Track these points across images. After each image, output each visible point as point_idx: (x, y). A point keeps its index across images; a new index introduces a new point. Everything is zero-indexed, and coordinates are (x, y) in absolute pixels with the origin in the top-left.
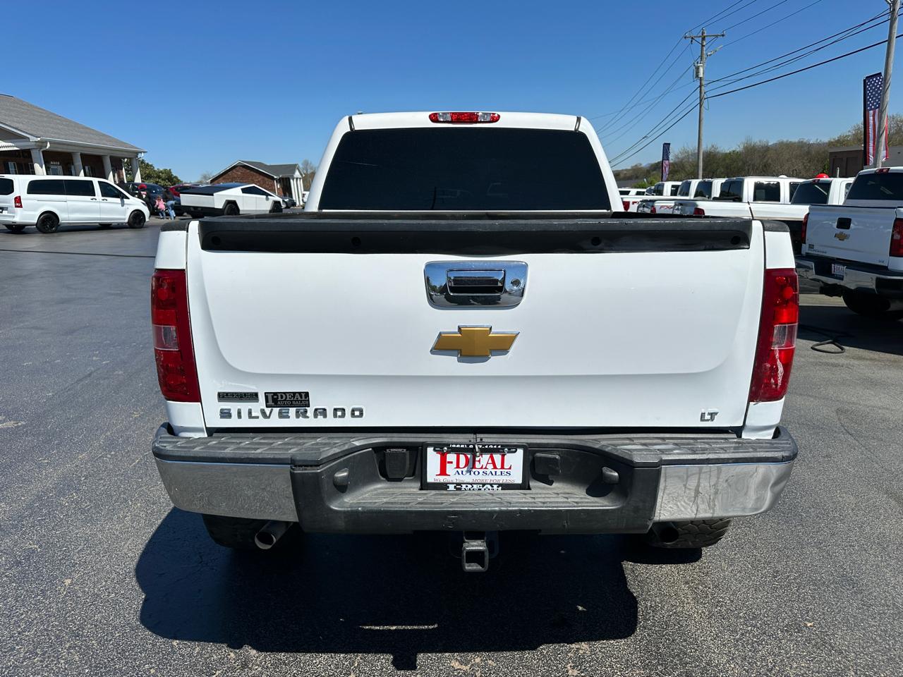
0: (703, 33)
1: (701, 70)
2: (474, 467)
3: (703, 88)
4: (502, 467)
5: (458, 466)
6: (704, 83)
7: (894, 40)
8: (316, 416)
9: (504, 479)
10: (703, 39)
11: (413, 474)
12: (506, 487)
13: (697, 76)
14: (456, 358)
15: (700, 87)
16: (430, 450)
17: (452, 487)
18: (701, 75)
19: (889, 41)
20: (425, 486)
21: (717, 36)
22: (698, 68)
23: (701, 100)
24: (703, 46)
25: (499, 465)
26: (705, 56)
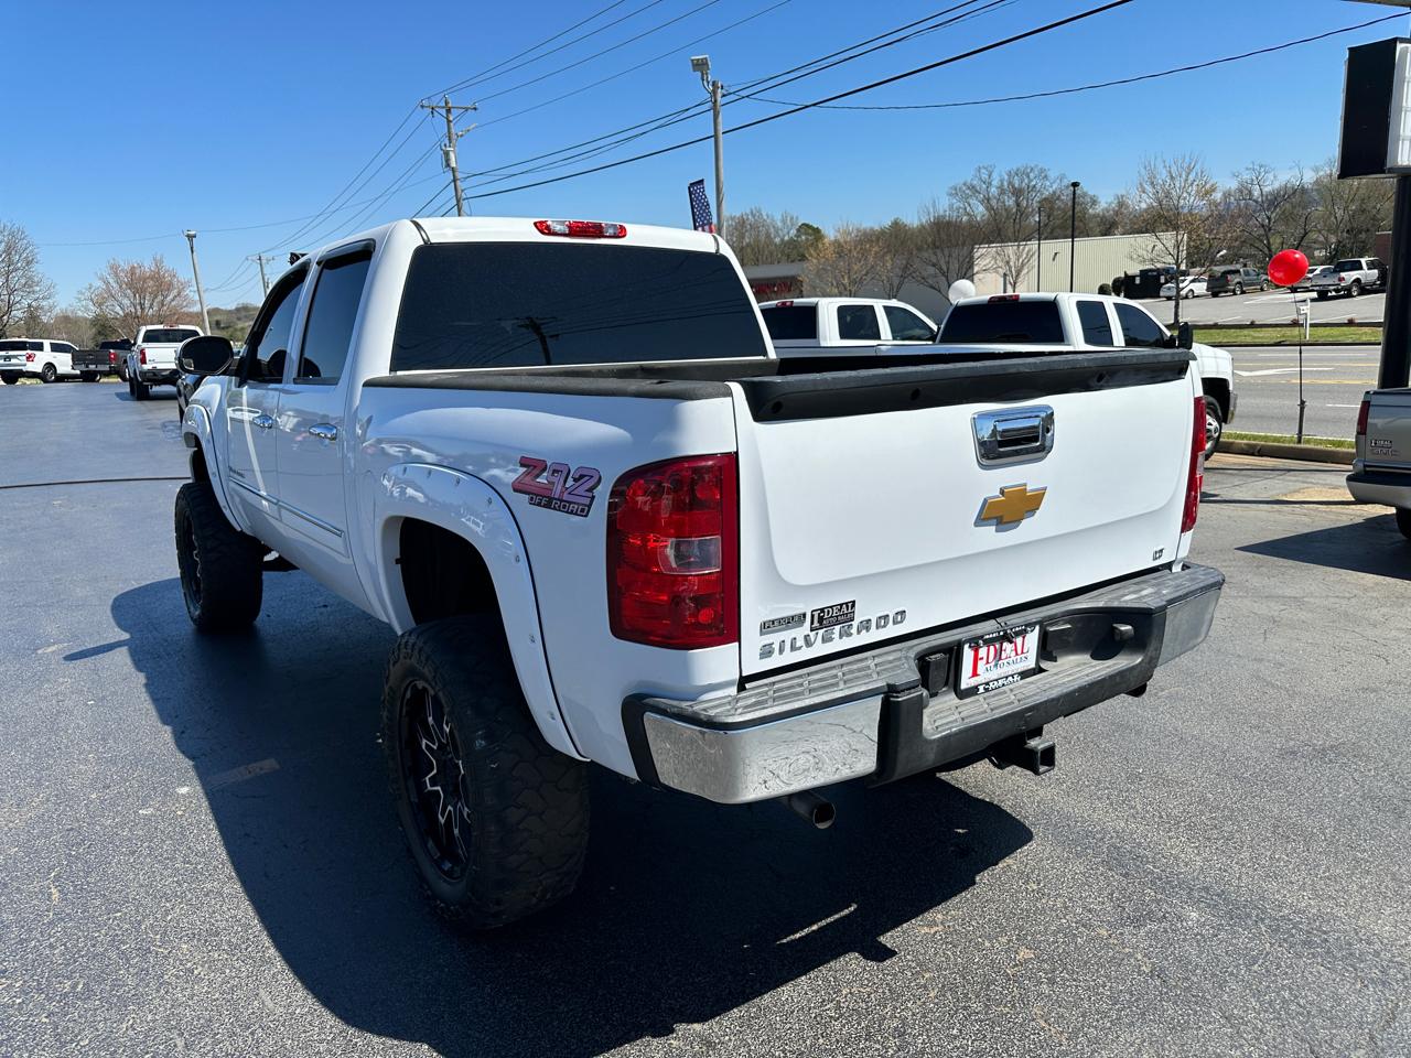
0: (446, 103)
1: (452, 155)
2: (1000, 659)
3: (458, 183)
4: (1022, 653)
5: (988, 662)
6: (459, 175)
7: (721, 136)
8: (859, 632)
9: (1022, 667)
10: (449, 111)
11: (946, 684)
12: (1024, 675)
13: (448, 165)
14: (994, 528)
15: (455, 180)
16: (966, 646)
17: (981, 689)
18: (453, 165)
19: (716, 136)
20: (962, 694)
21: (467, 109)
22: (447, 154)
23: (458, 201)
24: (449, 122)
25: (1019, 652)
26: (454, 137)
